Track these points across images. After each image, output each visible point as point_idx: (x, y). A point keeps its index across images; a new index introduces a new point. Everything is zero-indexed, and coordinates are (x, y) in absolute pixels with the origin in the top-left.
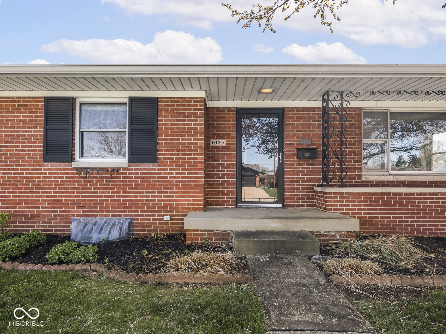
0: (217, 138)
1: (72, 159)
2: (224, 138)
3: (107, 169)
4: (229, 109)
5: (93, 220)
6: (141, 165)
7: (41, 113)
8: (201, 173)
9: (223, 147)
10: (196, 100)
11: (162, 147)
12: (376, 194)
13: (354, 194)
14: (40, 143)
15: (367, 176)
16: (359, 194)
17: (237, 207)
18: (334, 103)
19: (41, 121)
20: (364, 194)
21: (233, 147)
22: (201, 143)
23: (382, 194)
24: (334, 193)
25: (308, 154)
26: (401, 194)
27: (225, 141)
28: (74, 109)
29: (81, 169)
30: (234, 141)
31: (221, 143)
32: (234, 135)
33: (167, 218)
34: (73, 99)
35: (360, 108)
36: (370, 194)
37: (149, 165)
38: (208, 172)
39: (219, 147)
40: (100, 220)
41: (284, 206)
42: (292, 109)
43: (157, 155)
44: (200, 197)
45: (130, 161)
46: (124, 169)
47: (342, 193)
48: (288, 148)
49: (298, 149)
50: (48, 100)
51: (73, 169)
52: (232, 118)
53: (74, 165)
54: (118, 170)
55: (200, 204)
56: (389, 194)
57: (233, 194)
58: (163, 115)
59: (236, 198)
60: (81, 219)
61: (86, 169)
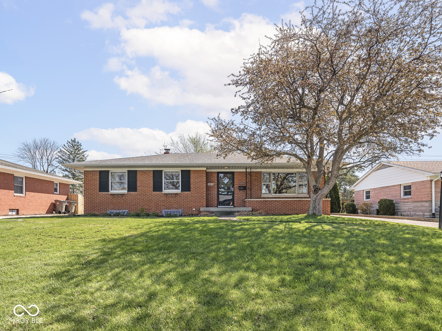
1: (162, 190)
2: (213, 183)
3: (174, 194)
4: (214, 172)
5: (170, 210)
6: (185, 192)
7: (152, 175)
8: (205, 195)
9: (212, 186)
10: (203, 171)
11: (192, 186)
12: (262, 201)
13: (255, 201)
14: (152, 185)
15: (263, 196)
16: (256, 201)
17: (217, 207)
19: (152, 178)
20: (258, 201)
21: (216, 186)
22: (205, 185)
23: (264, 201)
24: (248, 201)
25: (242, 188)
26: (270, 201)
27: (213, 184)
28: (162, 174)
29: (165, 194)
30: (216, 184)
31: (212, 184)
32: (216, 181)
33: (194, 209)
34: (162, 171)
35: (261, 172)
36: (260, 201)
37: (188, 192)
38: (207, 195)
39: (211, 186)
40: (172, 210)
41: (234, 207)
42: (237, 172)
43: (190, 189)
44: (205, 203)
45: (182, 191)
46: (180, 194)
47: (251, 201)
48: (235, 186)
49: (239, 186)
50: (154, 171)
51: (163, 194)
52: (216, 175)
53: (163, 192)
54: (177, 194)
55: (205, 205)
56: (266, 201)
57: (216, 203)
58: (192, 176)
59: (217, 204)
60: (166, 210)
61: (167, 194)
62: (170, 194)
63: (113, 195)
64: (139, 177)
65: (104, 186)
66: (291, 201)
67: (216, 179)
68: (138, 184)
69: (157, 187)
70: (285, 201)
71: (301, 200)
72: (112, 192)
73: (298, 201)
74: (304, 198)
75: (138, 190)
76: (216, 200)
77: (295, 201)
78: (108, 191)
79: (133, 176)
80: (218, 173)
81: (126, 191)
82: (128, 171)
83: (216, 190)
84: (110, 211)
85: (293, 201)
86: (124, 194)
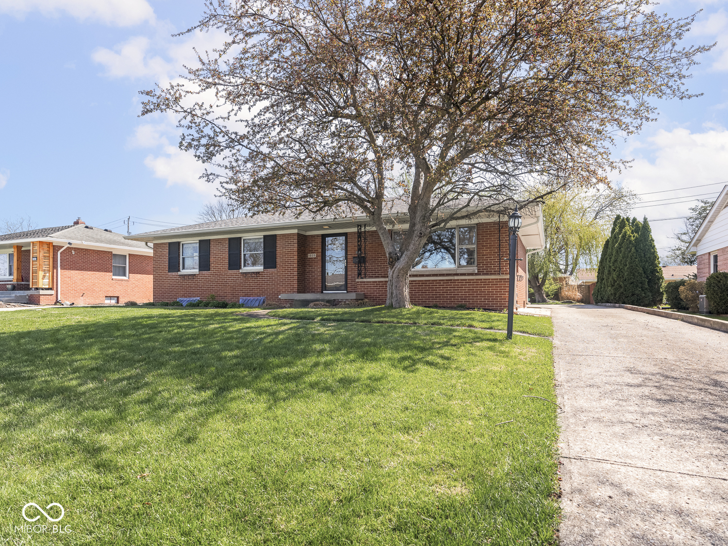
0: (312, 253)
1: (240, 268)
2: (315, 253)
3: (254, 273)
4: (318, 236)
5: (249, 298)
6: (269, 270)
7: (227, 245)
8: (296, 273)
9: (315, 258)
10: (293, 234)
11: (278, 260)
12: (383, 282)
13: (370, 282)
14: (227, 261)
16: (373, 282)
17: (322, 293)
18: (363, 230)
19: (227, 250)
20: (376, 282)
21: (320, 258)
22: (296, 257)
24: (361, 282)
28: (241, 243)
29: (244, 273)
30: (320, 254)
31: (313, 256)
32: (320, 250)
34: (240, 238)
36: (379, 282)
37: (273, 270)
39: (312, 258)
40: (252, 298)
41: (347, 292)
42: (351, 233)
43: (276, 264)
44: (296, 286)
45: (264, 268)
46: (262, 272)
47: (364, 282)
48: (349, 257)
49: (354, 257)
50: (230, 239)
51: (241, 273)
52: (320, 240)
53: (241, 271)
54: (259, 273)
55: (296, 290)
57: (320, 286)
58: (279, 243)
59: (322, 288)
60: (244, 298)
61: (246, 273)
62: (249, 273)
63: (184, 276)
64: (214, 249)
65: (174, 264)
66: (432, 281)
67: (320, 246)
68: (212, 260)
69: (235, 263)
70: (422, 281)
71: (451, 280)
72: (183, 272)
73: (447, 280)
74: (469, 274)
75: (212, 269)
76: (320, 282)
77: (439, 280)
78: (179, 270)
79: (205, 247)
80: (324, 237)
81: (198, 270)
82: (200, 241)
83: (320, 266)
84: (180, 299)
85: (437, 280)
86: (195, 275)
